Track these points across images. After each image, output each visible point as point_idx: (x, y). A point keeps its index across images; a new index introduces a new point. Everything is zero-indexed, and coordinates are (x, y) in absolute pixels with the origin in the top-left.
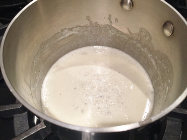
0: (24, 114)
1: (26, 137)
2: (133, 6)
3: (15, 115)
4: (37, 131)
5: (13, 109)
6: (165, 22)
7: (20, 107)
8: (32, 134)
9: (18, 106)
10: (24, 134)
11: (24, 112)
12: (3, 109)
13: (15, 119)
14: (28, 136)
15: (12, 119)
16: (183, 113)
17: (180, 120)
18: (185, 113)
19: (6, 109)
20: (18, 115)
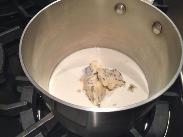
0: (29, 110)
1: (34, 129)
2: (125, 10)
3: (21, 113)
4: (43, 123)
5: (19, 106)
6: (154, 22)
7: (26, 104)
8: (39, 126)
9: (24, 104)
10: (32, 127)
11: (29, 109)
12: (10, 107)
13: (21, 116)
14: (36, 128)
15: (19, 116)
16: (168, 95)
17: (167, 102)
18: (171, 95)
19: (13, 107)
20: (23, 112)
